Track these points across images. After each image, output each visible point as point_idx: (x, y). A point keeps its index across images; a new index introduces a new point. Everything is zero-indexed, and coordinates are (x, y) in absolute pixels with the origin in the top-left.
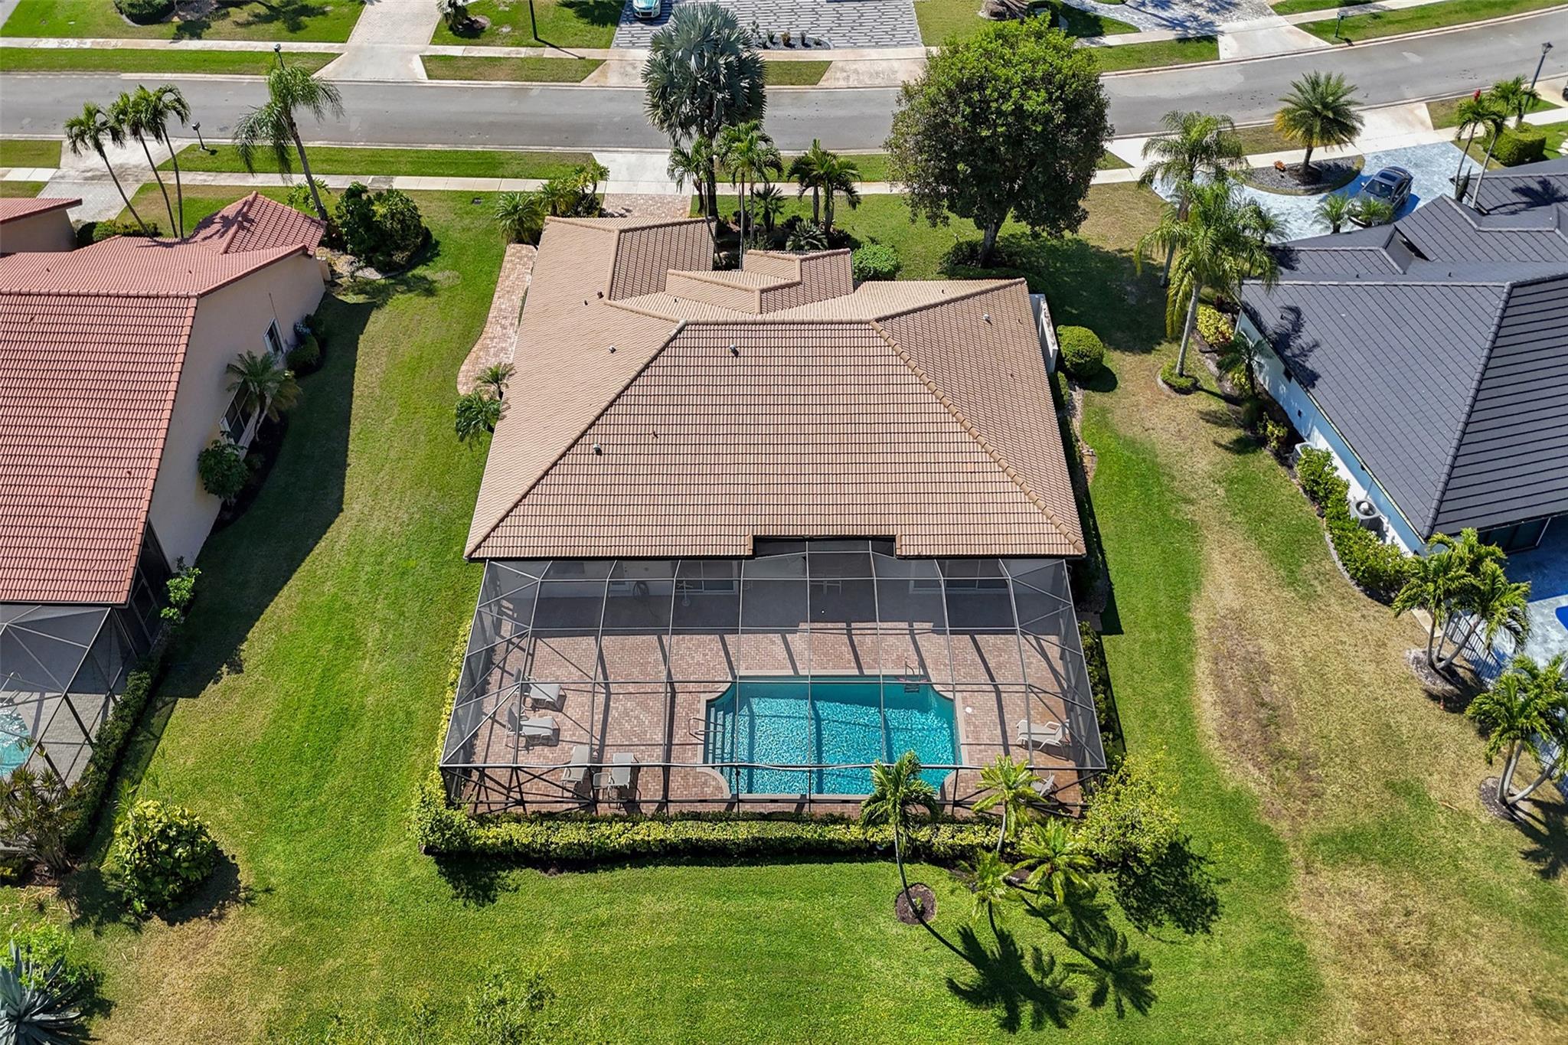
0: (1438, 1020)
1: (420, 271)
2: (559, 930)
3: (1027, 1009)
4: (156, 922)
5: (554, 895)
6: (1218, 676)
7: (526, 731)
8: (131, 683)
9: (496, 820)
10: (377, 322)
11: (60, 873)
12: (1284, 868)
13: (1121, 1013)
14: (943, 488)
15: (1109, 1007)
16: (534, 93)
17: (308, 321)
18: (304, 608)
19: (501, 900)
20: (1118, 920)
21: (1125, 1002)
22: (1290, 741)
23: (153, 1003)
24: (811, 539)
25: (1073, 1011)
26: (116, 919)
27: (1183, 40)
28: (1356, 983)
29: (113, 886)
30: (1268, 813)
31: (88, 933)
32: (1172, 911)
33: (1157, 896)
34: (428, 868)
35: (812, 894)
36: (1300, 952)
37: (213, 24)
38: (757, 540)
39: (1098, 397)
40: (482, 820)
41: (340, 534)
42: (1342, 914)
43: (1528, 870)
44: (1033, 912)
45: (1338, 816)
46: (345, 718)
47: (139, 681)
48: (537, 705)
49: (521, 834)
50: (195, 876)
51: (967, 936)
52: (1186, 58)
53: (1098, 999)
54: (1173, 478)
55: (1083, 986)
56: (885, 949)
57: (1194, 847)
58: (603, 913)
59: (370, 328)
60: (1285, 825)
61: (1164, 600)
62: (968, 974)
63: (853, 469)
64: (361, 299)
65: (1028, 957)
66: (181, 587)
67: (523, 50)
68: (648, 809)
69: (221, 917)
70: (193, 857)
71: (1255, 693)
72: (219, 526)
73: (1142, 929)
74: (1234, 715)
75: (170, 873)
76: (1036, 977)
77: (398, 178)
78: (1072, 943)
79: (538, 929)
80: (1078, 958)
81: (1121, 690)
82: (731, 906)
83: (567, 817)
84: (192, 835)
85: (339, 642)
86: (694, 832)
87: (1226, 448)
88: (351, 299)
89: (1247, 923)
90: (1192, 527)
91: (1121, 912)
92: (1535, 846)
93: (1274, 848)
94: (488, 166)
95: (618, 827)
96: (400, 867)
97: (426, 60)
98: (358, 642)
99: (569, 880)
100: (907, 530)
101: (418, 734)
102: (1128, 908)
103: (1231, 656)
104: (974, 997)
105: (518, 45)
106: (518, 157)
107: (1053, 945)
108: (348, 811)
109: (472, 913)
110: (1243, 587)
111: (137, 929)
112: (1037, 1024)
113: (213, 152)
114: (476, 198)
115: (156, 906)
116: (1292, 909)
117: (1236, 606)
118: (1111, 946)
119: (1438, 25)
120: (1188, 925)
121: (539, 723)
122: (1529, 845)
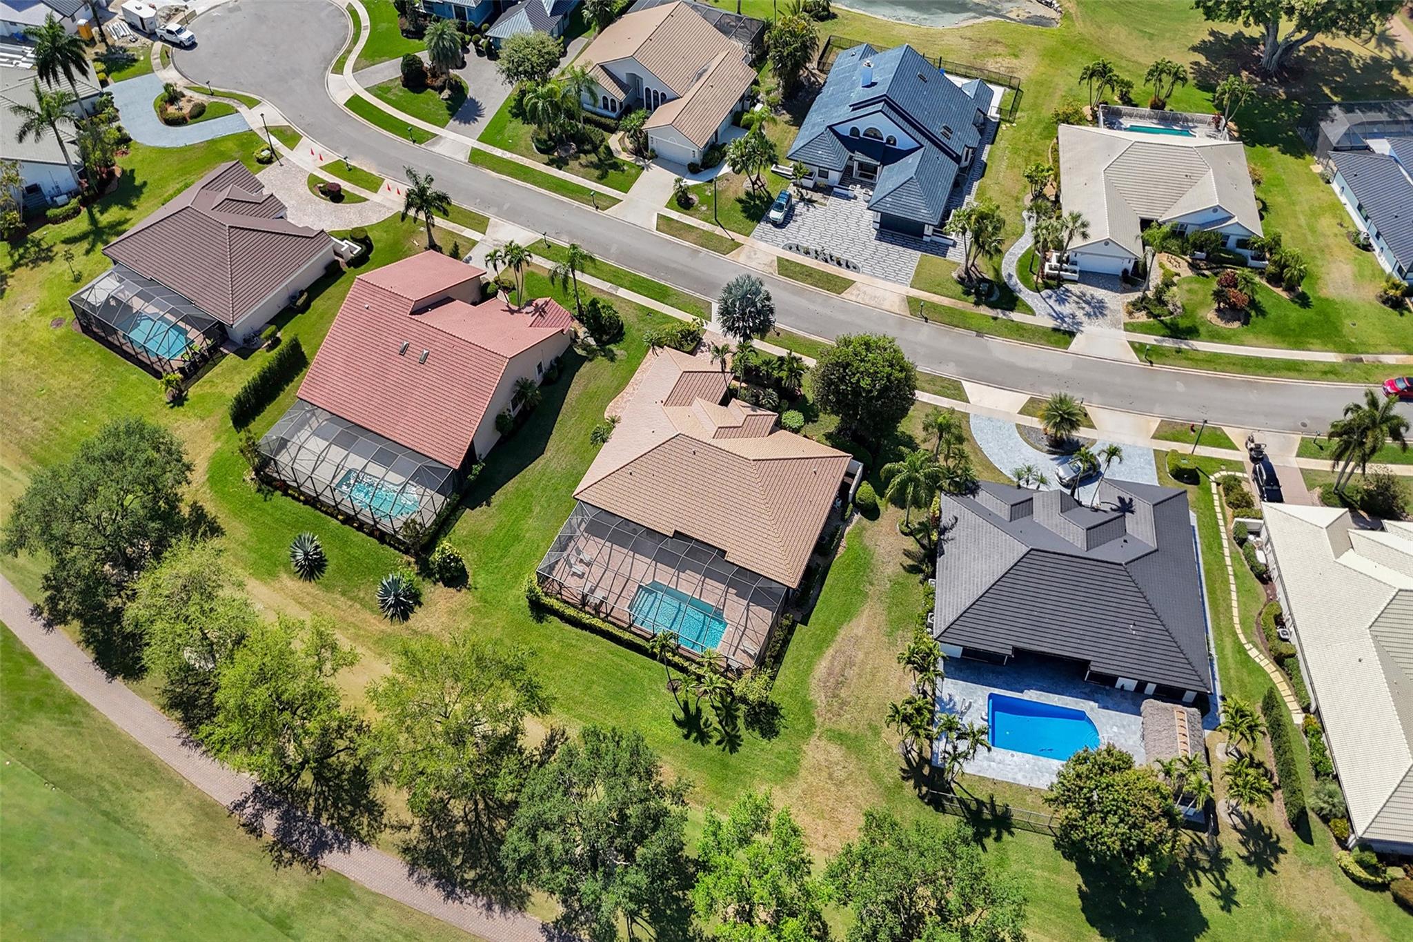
0: (830, 803)
1: (612, 347)
2: (558, 642)
3: (694, 735)
4: (441, 584)
5: (562, 630)
6: (833, 658)
7: (573, 569)
8: (453, 497)
9: (551, 597)
10: (586, 367)
11: (416, 555)
12: (811, 733)
13: (724, 750)
14: (752, 540)
15: (721, 747)
16: (701, 255)
17: (557, 360)
18: (517, 489)
19: (545, 623)
20: (740, 723)
21: (727, 748)
22: (843, 693)
23: (433, 609)
24: (696, 540)
25: (709, 742)
26: (429, 578)
27: (1055, 330)
28: (810, 779)
29: (431, 566)
30: (818, 712)
31: (421, 579)
32: (761, 728)
33: (759, 721)
34: (525, 603)
35: (643, 667)
36: (797, 761)
37: (570, 162)
38: (676, 531)
39: (865, 521)
40: (546, 594)
41: (539, 463)
42: (821, 757)
43: (897, 773)
44: (713, 706)
45: (843, 725)
46: (517, 538)
47: (457, 497)
48: (581, 561)
49: (557, 605)
50: (455, 574)
51: (686, 703)
52: (1049, 342)
53: (719, 743)
54: (872, 571)
55: (717, 737)
56: (658, 694)
57: (782, 712)
58: (574, 642)
59: (582, 370)
60: (821, 720)
61: (833, 619)
62: (681, 715)
63: (722, 518)
64: (583, 353)
65: (703, 720)
66: (477, 469)
67: (707, 224)
68: (602, 615)
69: (459, 591)
70: (456, 567)
71: (843, 670)
72: (499, 443)
73: (747, 729)
74: (829, 674)
75: (449, 569)
76: (702, 727)
77: (621, 289)
78: (720, 722)
79: (553, 638)
80: (720, 727)
81: (792, 647)
82: (615, 659)
83: (573, 606)
84: (457, 560)
85: (524, 508)
86: (611, 628)
87: (904, 568)
88: (580, 352)
89: (786, 744)
90: (866, 595)
91: (743, 720)
92: (907, 768)
93: (812, 725)
94: (661, 294)
95: (588, 616)
96: (518, 599)
97: (660, 217)
98: (531, 511)
99: (568, 627)
100: (732, 551)
101: (539, 555)
102: (746, 720)
103: (844, 653)
104: (679, 723)
105: (706, 221)
106: (677, 294)
107: (714, 720)
108: (508, 572)
109: (534, 623)
110: (868, 629)
111: (435, 584)
112: (695, 741)
113: (549, 247)
114: (650, 312)
115: (442, 579)
116: (804, 747)
117: (860, 635)
118: (733, 730)
119: (1215, 370)
120: (764, 736)
121: (579, 568)
122: (905, 766)
